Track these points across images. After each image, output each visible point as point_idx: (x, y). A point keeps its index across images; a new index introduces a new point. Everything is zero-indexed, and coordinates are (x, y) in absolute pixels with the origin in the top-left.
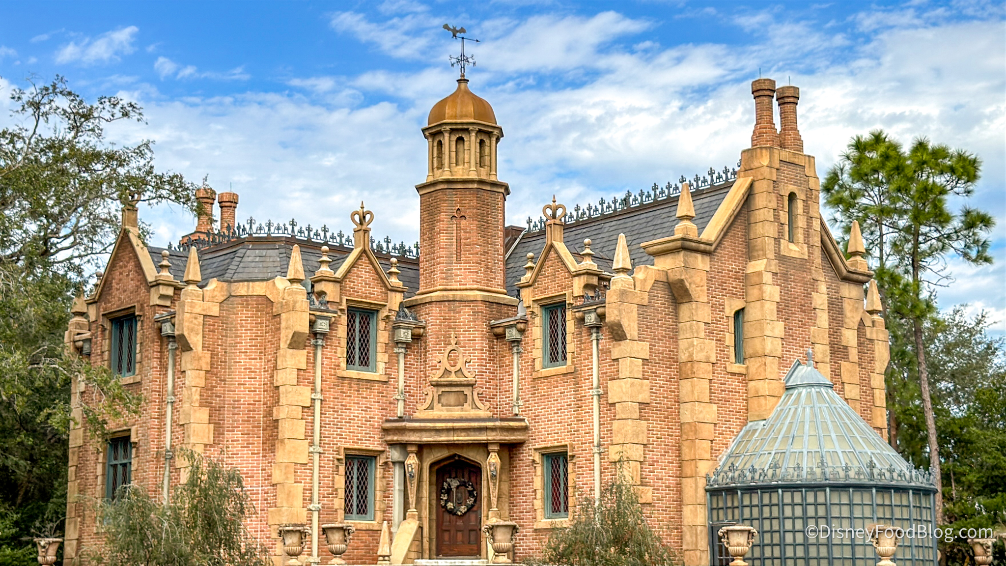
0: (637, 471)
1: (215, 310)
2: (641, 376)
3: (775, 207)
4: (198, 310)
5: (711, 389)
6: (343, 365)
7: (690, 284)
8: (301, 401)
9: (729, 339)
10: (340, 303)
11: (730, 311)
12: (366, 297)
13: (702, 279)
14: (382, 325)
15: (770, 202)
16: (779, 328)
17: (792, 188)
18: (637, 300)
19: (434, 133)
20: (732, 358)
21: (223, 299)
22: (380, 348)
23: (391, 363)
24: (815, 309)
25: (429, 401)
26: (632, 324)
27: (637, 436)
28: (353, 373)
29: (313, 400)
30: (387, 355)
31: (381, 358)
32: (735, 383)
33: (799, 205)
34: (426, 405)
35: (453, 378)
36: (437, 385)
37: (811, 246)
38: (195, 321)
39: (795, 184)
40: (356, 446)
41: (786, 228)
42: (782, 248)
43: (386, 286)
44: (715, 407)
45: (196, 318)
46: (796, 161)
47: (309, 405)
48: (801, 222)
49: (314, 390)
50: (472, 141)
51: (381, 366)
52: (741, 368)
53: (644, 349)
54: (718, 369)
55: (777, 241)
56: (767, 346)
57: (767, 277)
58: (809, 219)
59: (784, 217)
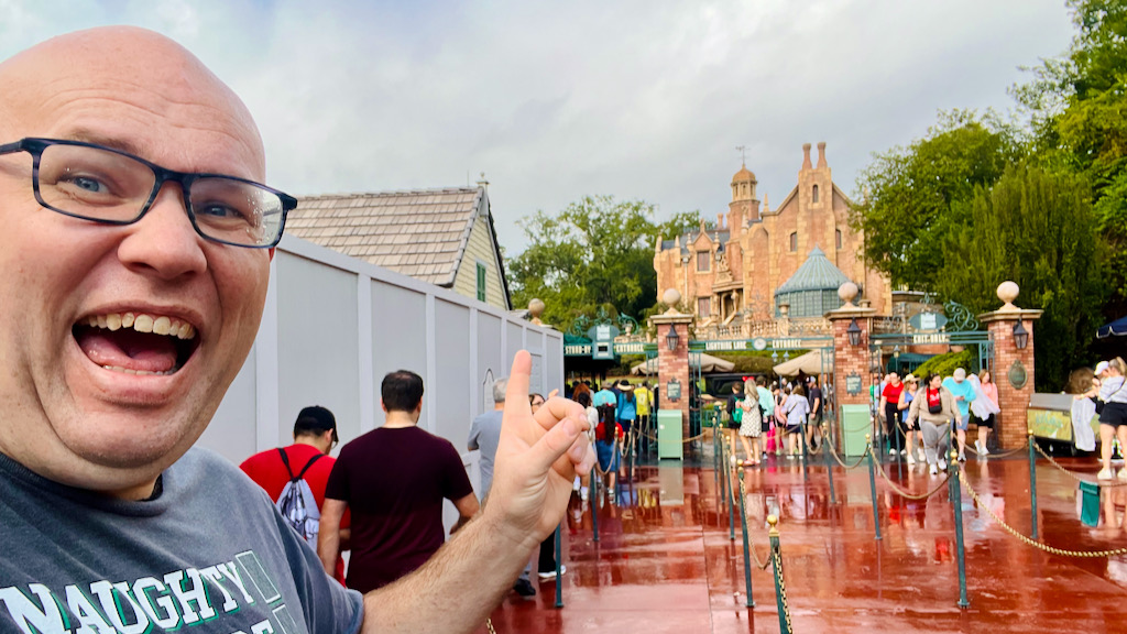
0: (748, 294)
1: (664, 259)
2: (750, 262)
3: (805, 192)
4: (658, 260)
5: (777, 263)
6: (696, 270)
7: (767, 227)
9: (788, 244)
10: (694, 251)
11: (788, 234)
12: (704, 248)
13: (773, 225)
14: (711, 255)
15: (802, 191)
16: (806, 236)
17: (814, 182)
19: (735, 185)
20: (789, 250)
21: (666, 256)
22: (710, 263)
23: (715, 267)
25: (718, 278)
27: (748, 283)
28: (700, 272)
30: (713, 265)
31: (711, 266)
32: (790, 259)
33: (820, 189)
34: (718, 280)
35: (723, 270)
36: (720, 273)
37: (825, 203)
38: (658, 264)
39: (817, 180)
40: (702, 295)
41: (812, 198)
42: (809, 206)
43: (711, 243)
44: (779, 269)
46: (818, 171)
48: (820, 194)
50: (748, 186)
51: (711, 269)
52: (794, 253)
53: (752, 253)
54: (782, 256)
55: (806, 204)
56: (799, 244)
57: (799, 219)
58: (825, 193)
59: (810, 194)
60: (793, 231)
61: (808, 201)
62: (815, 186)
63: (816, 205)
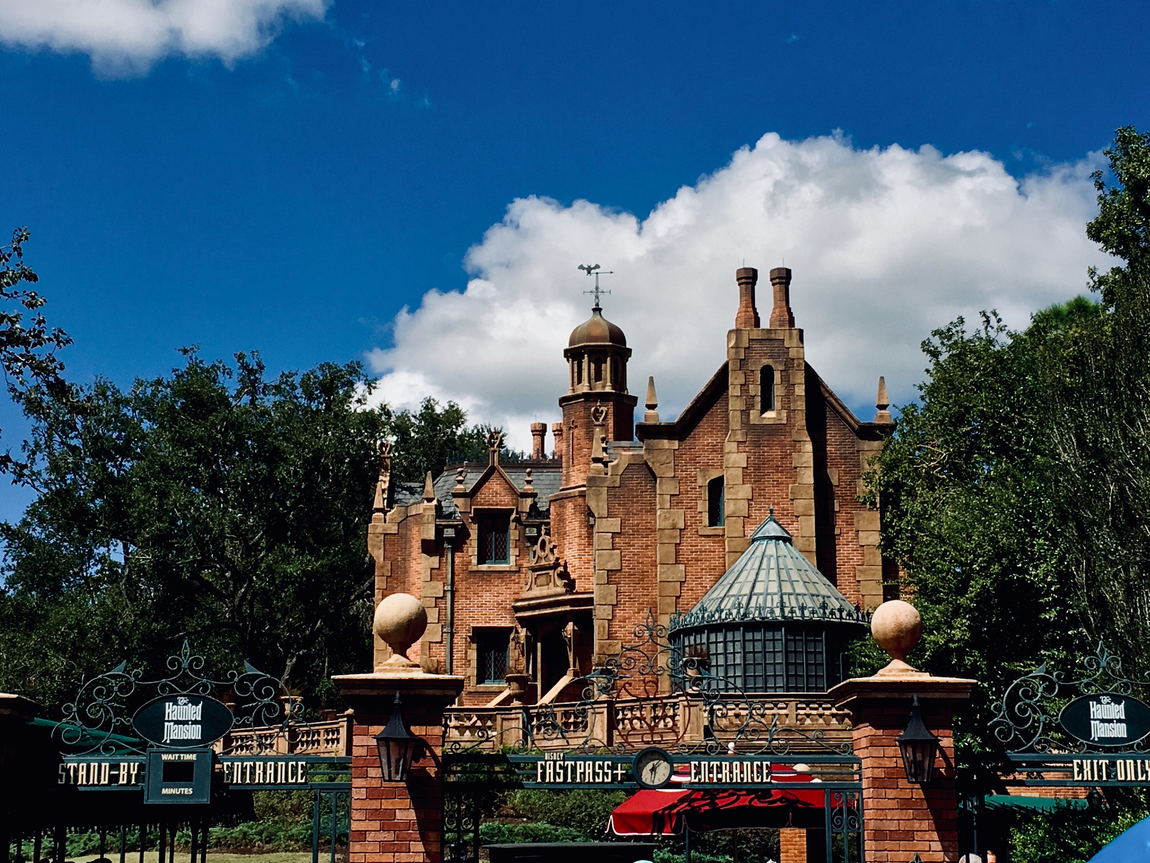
0: (604, 628)
1: (394, 529)
2: (610, 547)
3: (743, 382)
4: (379, 530)
5: (676, 552)
6: (474, 561)
7: (653, 463)
8: (435, 593)
9: (703, 506)
10: (470, 512)
11: (703, 481)
12: (497, 505)
13: (668, 457)
14: (512, 525)
15: (736, 378)
16: (745, 491)
17: (765, 361)
18: (608, 483)
20: (706, 521)
21: (401, 519)
22: (511, 544)
23: (523, 553)
24: (796, 468)
25: (529, 584)
26: (601, 504)
27: (605, 599)
28: (484, 567)
29: (445, 591)
30: (518, 550)
31: (513, 552)
32: (708, 545)
33: (777, 377)
34: (528, 587)
35: (543, 563)
36: (534, 570)
37: (791, 412)
38: (378, 539)
39: (771, 357)
40: (487, 625)
41: (759, 399)
42: (751, 418)
43: (516, 493)
44: (682, 567)
45: (378, 537)
46: (773, 336)
47: (441, 595)
48: (778, 391)
49: (444, 584)
51: (512, 559)
52: (717, 530)
53: (614, 524)
54: (688, 533)
55: (745, 413)
56: (728, 508)
57: (730, 447)
58: (790, 387)
59: (755, 390)
60: (715, 474)
61: (750, 406)
62: (767, 373)
63: (770, 415)
